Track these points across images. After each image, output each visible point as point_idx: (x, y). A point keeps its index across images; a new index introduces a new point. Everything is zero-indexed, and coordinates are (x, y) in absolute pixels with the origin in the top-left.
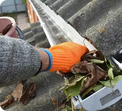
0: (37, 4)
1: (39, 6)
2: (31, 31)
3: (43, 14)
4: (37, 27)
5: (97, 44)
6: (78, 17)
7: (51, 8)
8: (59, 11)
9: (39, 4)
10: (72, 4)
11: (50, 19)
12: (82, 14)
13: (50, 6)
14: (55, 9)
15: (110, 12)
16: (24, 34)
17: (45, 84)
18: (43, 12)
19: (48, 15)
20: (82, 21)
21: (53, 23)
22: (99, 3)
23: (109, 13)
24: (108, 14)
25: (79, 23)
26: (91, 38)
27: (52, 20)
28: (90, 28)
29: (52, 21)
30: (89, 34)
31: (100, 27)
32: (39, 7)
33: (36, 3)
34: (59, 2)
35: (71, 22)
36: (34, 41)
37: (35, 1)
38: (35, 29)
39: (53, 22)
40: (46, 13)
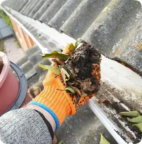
0: (27, 23)
1: (30, 25)
2: (29, 61)
3: (39, 35)
4: (35, 54)
5: (139, 67)
6: (96, 32)
7: (49, 26)
8: (64, 29)
9: (29, 23)
10: (80, 15)
11: (50, 40)
12: (100, 26)
13: (49, 24)
14: (56, 26)
15: (139, 15)
16: (20, 67)
17: (68, 132)
18: (38, 32)
19: (46, 35)
20: (102, 36)
21: (56, 45)
22: (120, 6)
23: (137, 17)
24: (136, 19)
25: (99, 40)
26: (128, 60)
27: (54, 40)
28: (117, 44)
29: (53, 42)
30: (123, 55)
31: (136, 41)
32: (30, 27)
33: (25, 22)
34: (58, 15)
35: (88, 41)
36: (36, 74)
37: (23, 20)
38: (33, 57)
39: (55, 43)
40: (42, 33)
